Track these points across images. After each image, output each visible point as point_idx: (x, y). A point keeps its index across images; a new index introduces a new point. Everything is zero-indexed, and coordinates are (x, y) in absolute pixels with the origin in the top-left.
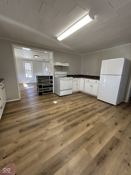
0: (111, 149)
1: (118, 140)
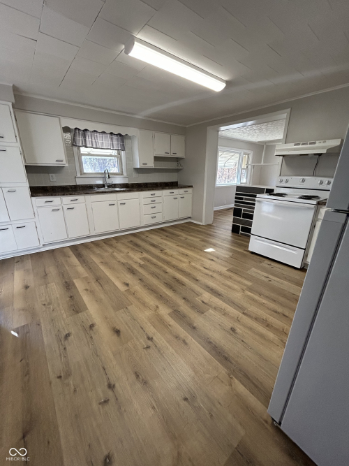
0: (71, 297)
1: (77, 312)
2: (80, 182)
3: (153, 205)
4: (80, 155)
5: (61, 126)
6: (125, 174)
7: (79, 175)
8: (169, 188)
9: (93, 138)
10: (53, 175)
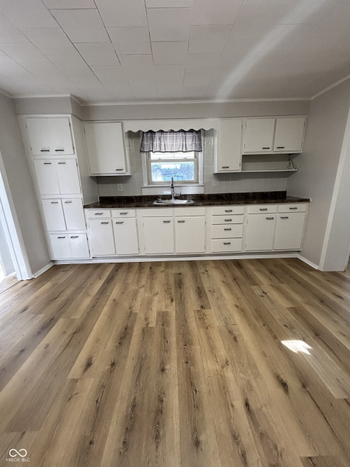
2: (146, 192)
3: (228, 227)
4: (149, 161)
5: (123, 130)
6: (201, 182)
7: (146, 185)
8: (259, 203)
9: (162, 141)
10: (121, 185)
